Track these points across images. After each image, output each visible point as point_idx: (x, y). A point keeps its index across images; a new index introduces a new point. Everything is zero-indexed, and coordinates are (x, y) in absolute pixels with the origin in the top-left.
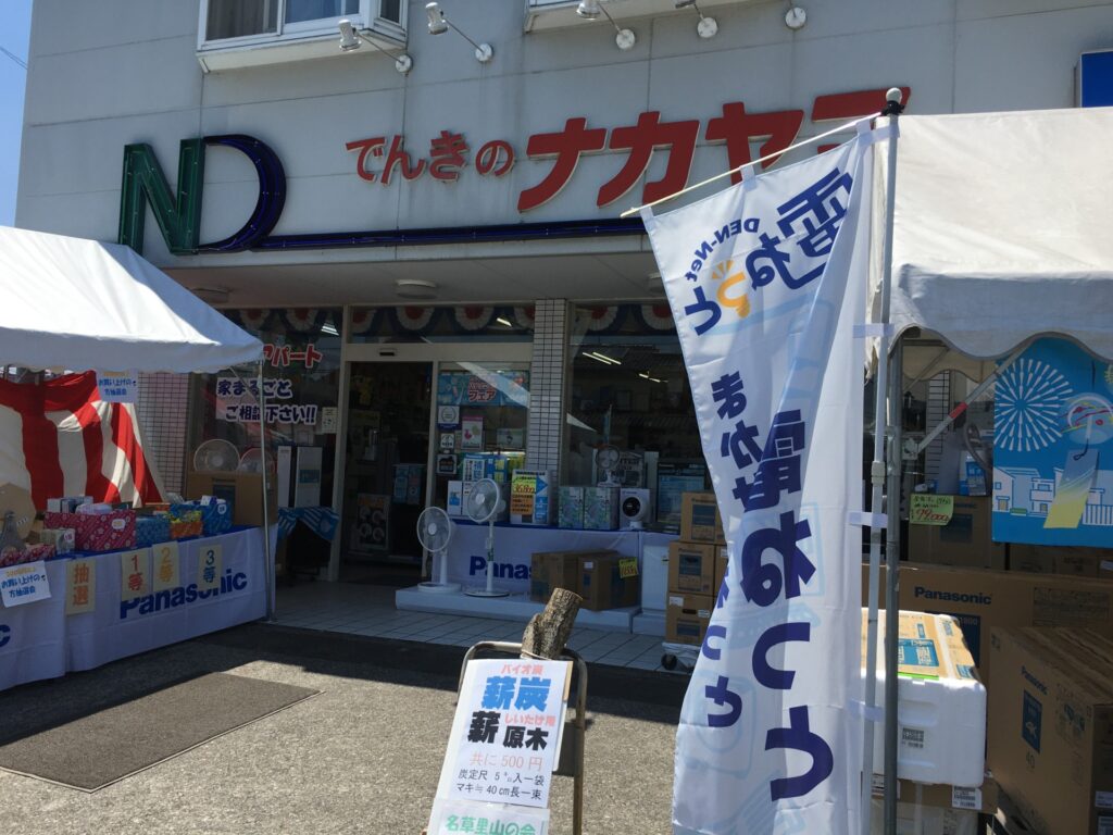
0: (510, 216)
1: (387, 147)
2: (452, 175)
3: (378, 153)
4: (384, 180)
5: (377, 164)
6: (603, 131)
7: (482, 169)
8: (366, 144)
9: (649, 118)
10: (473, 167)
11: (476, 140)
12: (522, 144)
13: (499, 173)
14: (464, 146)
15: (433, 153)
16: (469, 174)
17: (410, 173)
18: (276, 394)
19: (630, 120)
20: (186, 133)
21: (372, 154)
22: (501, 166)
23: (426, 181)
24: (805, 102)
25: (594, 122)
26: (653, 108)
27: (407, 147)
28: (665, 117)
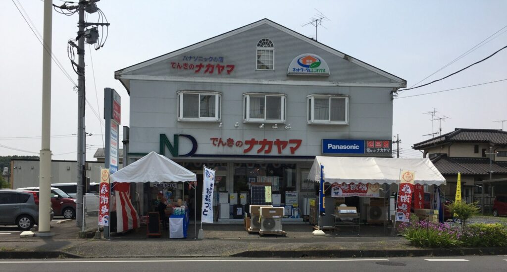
0: (243, 154)
1: (219, 140)
2: (231, 146)
3: (217, 141)
4: (218, 146)
5: (216, 143)
6: (258, 141)
7: (237, 145)
8: (214, 139)
9: (265, 140)
10: (235, 145)
11: (235, 142)
12: (244, 142)
13: (240, 146)
15: (228, 142)
17: (224, 145)
19: (262, 140)
20: (176, 133)
23: (226, 147)
24: (288, 140)
25: (256, 140)
26: (266, 138)
27: (222, 140)
28: (268, 140)
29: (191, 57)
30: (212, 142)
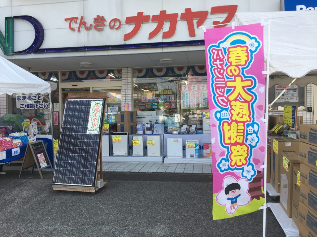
2: (101, 30)
3: (76, 22)
4: (79, 30)
5: (75, 26)
6: (149, 16)
7: (112, 28)
9: (163, 12)
10: (108, 27)
12: (123, 20)
13: (117, 29)
14: (105, 20)
15: (94, 22)
17: (88, 29)
18: (37, 100)
19: (158, 13)
21: (74, 22)
24: (208, 9)
25: (146, 14)
27: (86, 20)
28: (168, 12)
30: (68, 27)
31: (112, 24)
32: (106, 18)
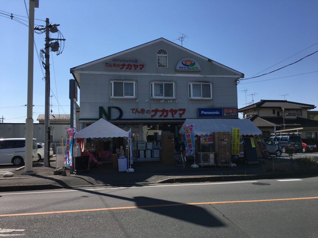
0: (151, 118)
1: (136, 110)
2: (144, 113)
4: (136, 113)
8: (133, 109)
11: (146, 110)
12: (151, 111)
14: (145, 110)
15: (141, 111)
16: (145, 113)
17: (139, 113)
19: (162, 109)
20: (109, 106)
22: (149, 113)
23: (141, 114)
24: (177, 109)
25: (158, 109)
26: (164, 108)
27: (138, 110)
29: (117, 60)
30: (132, 111)
31: (147, 112)
32: (145, 109)
